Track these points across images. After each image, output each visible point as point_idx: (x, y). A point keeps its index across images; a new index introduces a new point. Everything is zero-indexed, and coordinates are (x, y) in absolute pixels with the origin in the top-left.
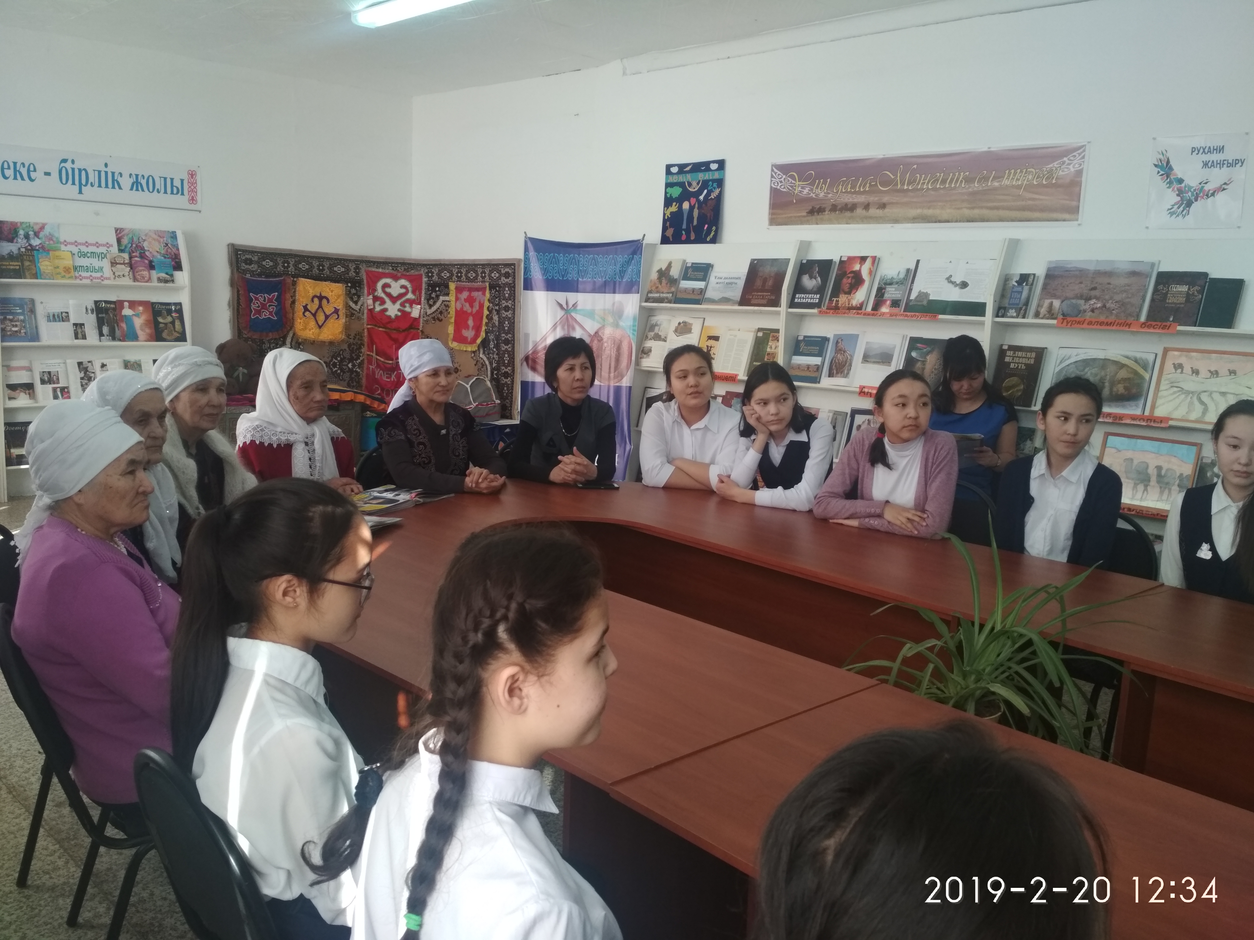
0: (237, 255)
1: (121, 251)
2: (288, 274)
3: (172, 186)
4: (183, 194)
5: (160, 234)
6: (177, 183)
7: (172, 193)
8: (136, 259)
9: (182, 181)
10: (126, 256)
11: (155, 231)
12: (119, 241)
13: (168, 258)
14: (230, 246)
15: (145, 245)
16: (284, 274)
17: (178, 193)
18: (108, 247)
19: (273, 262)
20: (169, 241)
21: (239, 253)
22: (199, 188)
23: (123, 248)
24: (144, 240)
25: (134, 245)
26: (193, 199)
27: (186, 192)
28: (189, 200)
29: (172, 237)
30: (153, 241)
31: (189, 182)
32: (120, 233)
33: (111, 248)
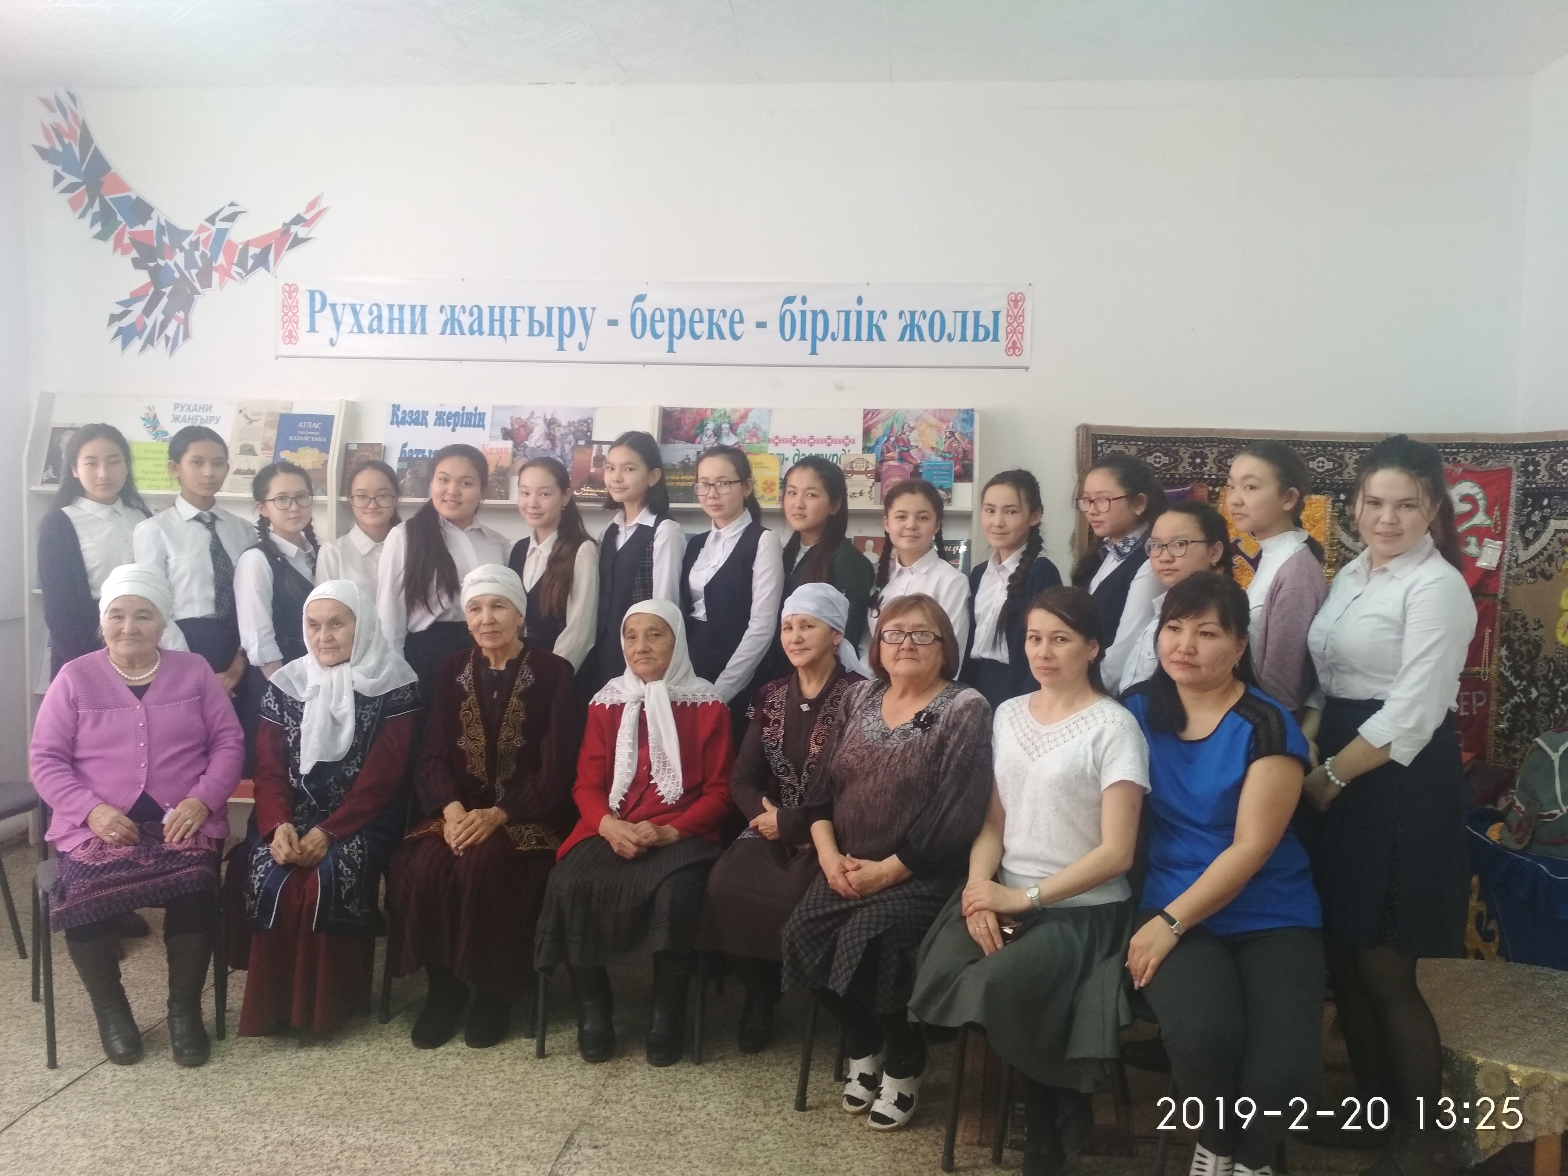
0: (1095, 445)
1: (867, 449)
2: (1201, 479)
3: (977, 326)
4: (995, 339)
5: (942, 416)
6: (987, 320)
7: (976, 338)
8: (892, 463)
9: (996, 314)
10: (872, 458)
11: (935, 410)
12: (867, 432)
13: (951, 459)
14: (1081, 430)
15: (913, 437)
16: (1193, 479)
17: (986, 337)
18: (846, 445)
19: (1170, 457)
20: (959, 428)
21: (1099, 441)
22: (1027, 325)
23: (871, 445)
24: (912, 429)
25: (892, 439)
26: (1014, 346)
27: (1002, 333)
28: (1007, 349)
29: (965, 420)
30: (928, 430)
31: (1008, 316)
32: (872, 418)
33: (851, 446)
